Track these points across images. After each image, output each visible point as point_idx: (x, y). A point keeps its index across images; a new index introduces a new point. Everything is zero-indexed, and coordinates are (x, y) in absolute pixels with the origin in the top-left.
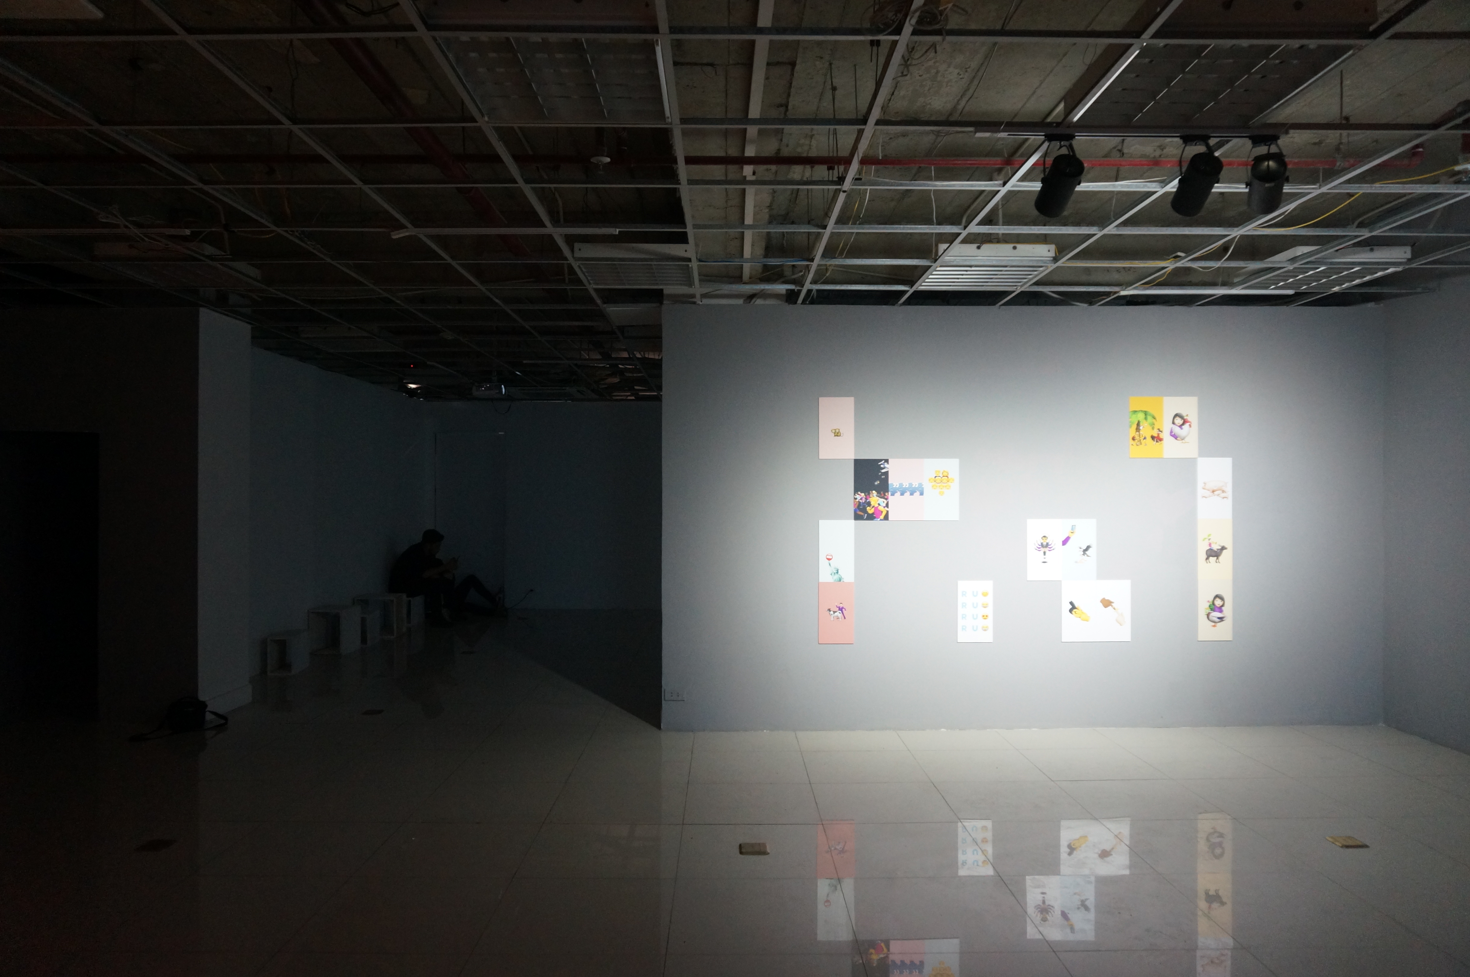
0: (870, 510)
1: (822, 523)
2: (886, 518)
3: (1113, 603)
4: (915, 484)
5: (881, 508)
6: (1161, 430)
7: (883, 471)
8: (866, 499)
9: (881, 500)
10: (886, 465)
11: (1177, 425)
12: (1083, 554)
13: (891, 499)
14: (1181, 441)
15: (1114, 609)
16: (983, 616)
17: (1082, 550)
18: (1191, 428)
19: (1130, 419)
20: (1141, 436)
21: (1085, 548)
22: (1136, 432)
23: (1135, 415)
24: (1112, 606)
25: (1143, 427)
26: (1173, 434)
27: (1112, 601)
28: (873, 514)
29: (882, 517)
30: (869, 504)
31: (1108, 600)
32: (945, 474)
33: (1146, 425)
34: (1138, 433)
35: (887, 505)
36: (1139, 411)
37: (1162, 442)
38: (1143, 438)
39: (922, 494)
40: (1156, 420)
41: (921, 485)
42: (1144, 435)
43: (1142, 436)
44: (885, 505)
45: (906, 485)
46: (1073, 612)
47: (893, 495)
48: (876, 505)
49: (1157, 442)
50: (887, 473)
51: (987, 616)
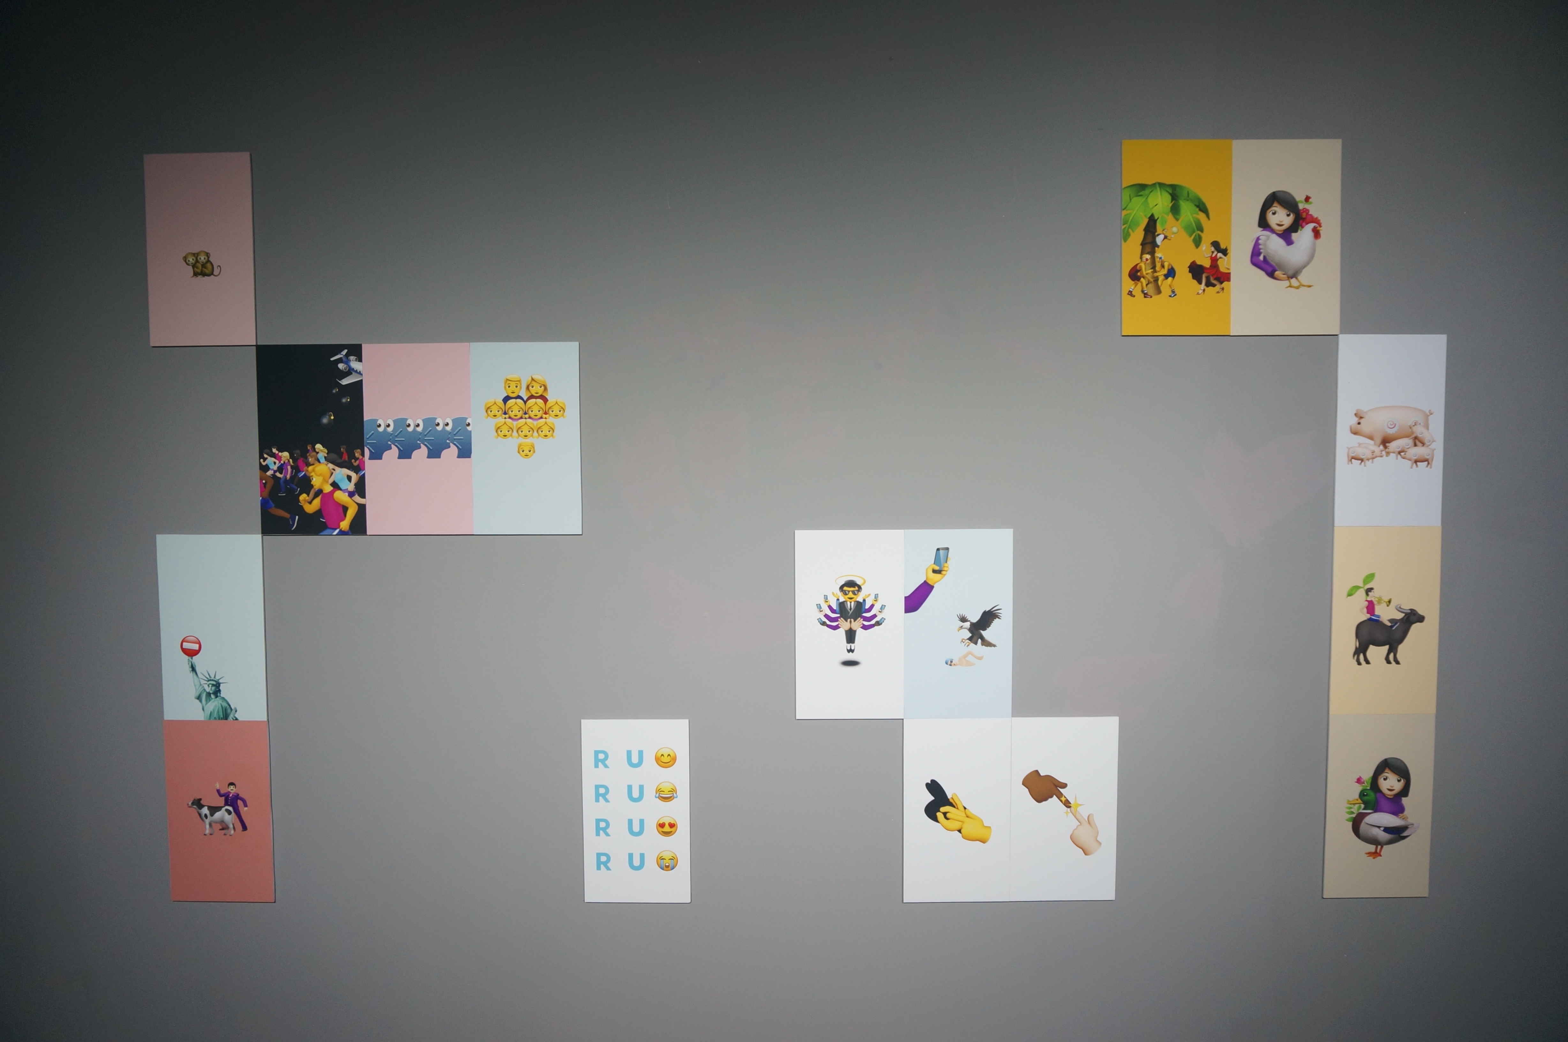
0: (311, 506)
1: (162, 540)
2: (359, 526)
3: (1064, 786)
4: (445, 421)
5: (341, 497)
6: (1223, 246)
7: (345, 382)
8: (296, 469)
9: (341, 473)
10: (355, 365)
11: (1273, 231)
12: (970, 639)
13: (371, 467)
14: (1287, 283)
15: (1067, 804)
16: (662, 825)
17: (967, 624)
18: (1318, 241)
19: (1124, 213)
20: (1157, 268)
21: (975, 618)
22: (1142, 253)
23: (1142, 200)
24: (1060, 796)
25: (1166, 237)
26: (1261, 258)
27: (1062, 779)
28: (319, 513)
29: (345, 525)
30: (306, 484)
31: (1049, 778)
32: (537, 390)
33: (1175, 229)
34: (1148, 256)
35: (360, 489)
36: (1154, 185)
37: (1225, 284)
38: (1165, 271)
39: (465, 452)
40: (1208, 216)
41: (462, 424)
42: (1166, 264)
43: (1163, 266)
44: (351, 487)
45: (415, 422)
46: (940, 815)
47: (377, 455)
48: (328, 489)
49: (1209, 284)
50: (357, 389)
51: (672, 825)
